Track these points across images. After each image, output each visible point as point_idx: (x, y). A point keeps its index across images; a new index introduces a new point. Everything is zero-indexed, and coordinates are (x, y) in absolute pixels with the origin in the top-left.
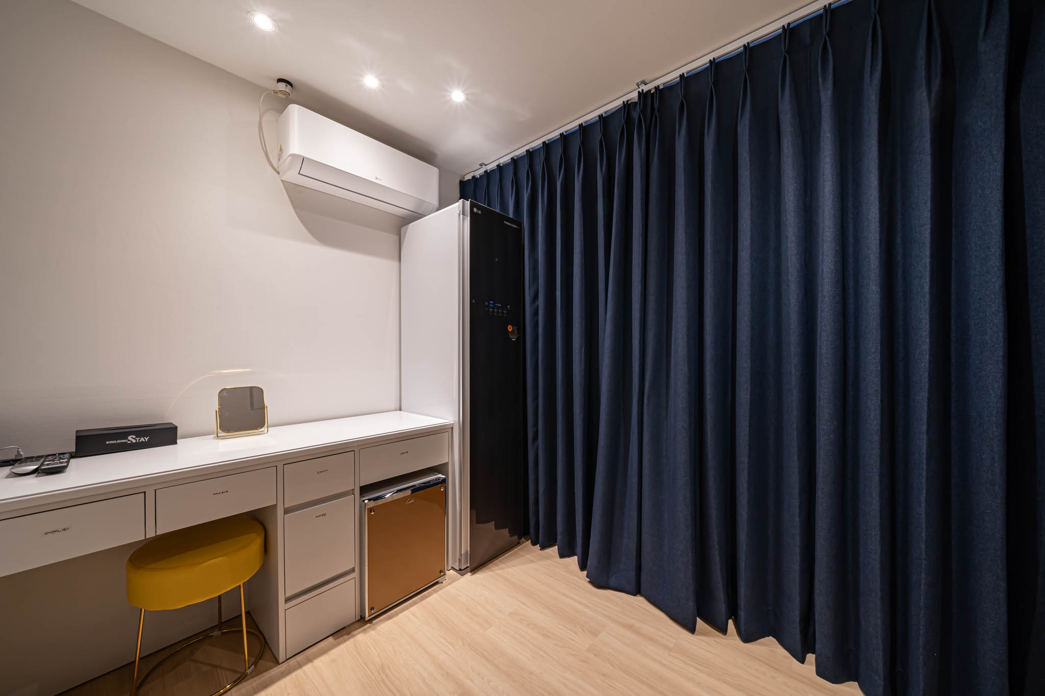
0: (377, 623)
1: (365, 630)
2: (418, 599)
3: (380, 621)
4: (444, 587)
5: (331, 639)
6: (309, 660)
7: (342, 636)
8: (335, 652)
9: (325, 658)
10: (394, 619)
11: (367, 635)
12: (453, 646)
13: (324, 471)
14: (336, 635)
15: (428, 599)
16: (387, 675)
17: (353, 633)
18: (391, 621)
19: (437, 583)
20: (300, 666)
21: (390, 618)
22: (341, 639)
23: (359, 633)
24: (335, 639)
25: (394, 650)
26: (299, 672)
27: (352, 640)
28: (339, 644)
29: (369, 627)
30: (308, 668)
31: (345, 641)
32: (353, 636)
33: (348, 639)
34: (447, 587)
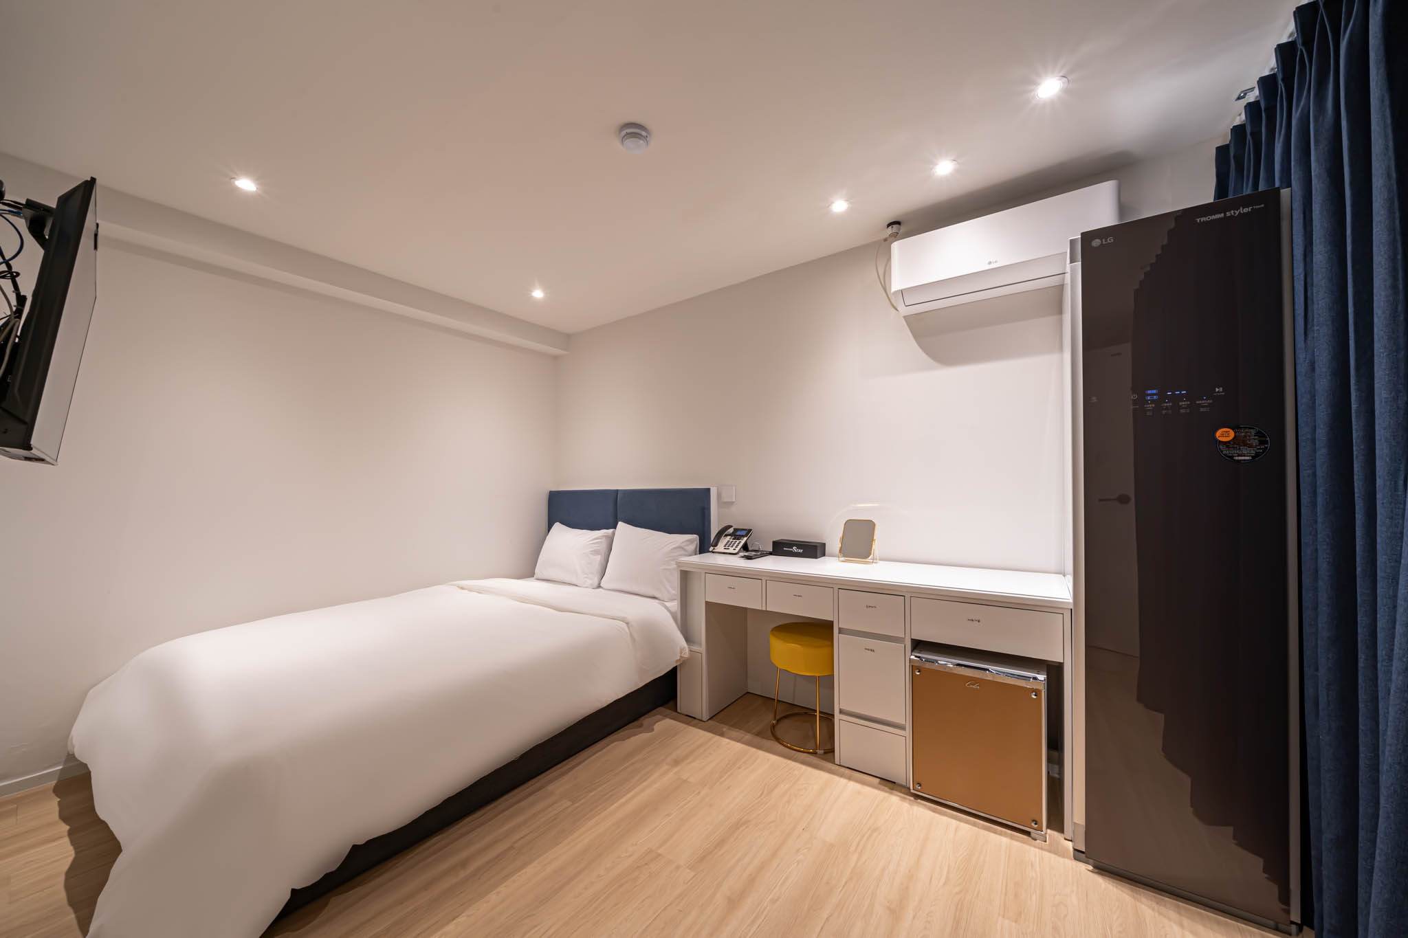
0: (920, 803)
1: (904, 798)
2: (983, 825)
3: (923, 804)
4: (1030, 845)
5: (878, 780)
6: (850, 778)
7: (885, 786)
8: (868, 790)
9: (858, 786)
10: (937, 815)
11: (900, 802)
12: (945, 883)
13: (872, 607)
14: (883, 781)
15: (992, 835)
16: (870, 836)
17: (894, 792)
18: (932, 814)
19: (1028, 834)
20: (842, 776)
21: (934, 811)
22: (883, 787)
23: (897, 796)
24: (880, 783)
25: (900, 831)
26: (836, 778)
27: (886, 795)
28: (879, 789)
29: (910, 800)
30: (843, 781)
31: (883, 790)
32: (891, 793)
33: (886, 792)
34: (1032, 849)
